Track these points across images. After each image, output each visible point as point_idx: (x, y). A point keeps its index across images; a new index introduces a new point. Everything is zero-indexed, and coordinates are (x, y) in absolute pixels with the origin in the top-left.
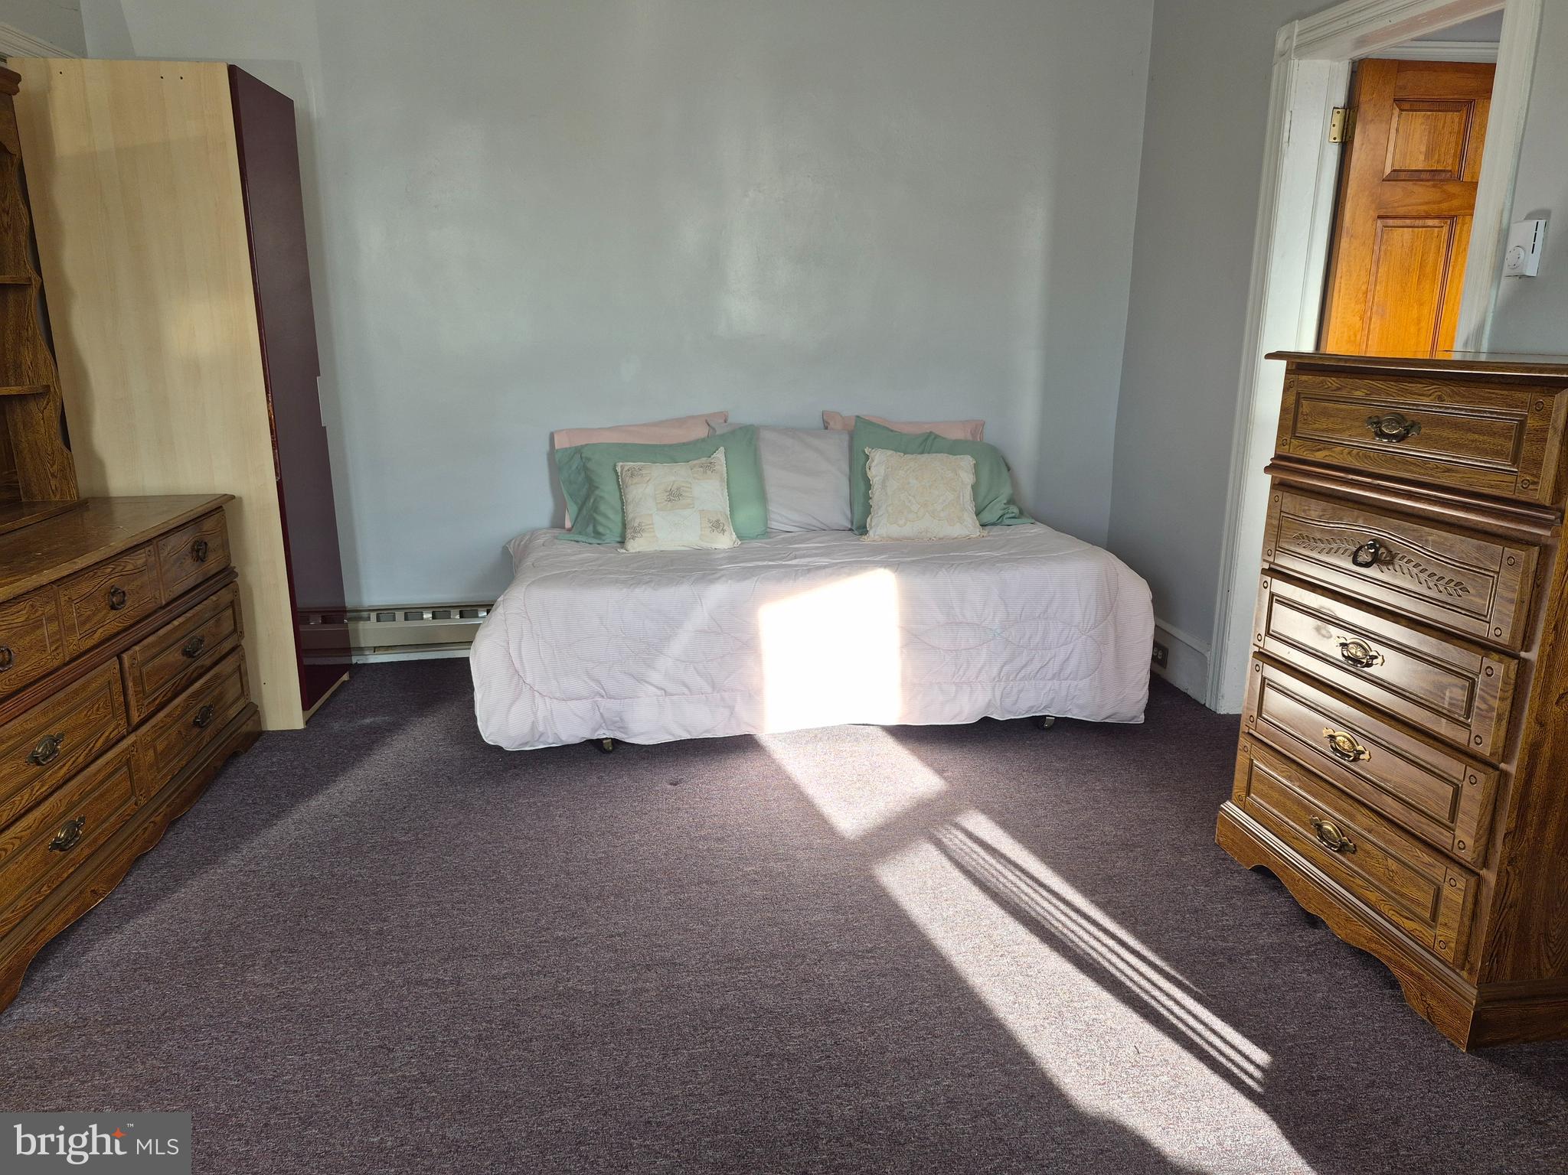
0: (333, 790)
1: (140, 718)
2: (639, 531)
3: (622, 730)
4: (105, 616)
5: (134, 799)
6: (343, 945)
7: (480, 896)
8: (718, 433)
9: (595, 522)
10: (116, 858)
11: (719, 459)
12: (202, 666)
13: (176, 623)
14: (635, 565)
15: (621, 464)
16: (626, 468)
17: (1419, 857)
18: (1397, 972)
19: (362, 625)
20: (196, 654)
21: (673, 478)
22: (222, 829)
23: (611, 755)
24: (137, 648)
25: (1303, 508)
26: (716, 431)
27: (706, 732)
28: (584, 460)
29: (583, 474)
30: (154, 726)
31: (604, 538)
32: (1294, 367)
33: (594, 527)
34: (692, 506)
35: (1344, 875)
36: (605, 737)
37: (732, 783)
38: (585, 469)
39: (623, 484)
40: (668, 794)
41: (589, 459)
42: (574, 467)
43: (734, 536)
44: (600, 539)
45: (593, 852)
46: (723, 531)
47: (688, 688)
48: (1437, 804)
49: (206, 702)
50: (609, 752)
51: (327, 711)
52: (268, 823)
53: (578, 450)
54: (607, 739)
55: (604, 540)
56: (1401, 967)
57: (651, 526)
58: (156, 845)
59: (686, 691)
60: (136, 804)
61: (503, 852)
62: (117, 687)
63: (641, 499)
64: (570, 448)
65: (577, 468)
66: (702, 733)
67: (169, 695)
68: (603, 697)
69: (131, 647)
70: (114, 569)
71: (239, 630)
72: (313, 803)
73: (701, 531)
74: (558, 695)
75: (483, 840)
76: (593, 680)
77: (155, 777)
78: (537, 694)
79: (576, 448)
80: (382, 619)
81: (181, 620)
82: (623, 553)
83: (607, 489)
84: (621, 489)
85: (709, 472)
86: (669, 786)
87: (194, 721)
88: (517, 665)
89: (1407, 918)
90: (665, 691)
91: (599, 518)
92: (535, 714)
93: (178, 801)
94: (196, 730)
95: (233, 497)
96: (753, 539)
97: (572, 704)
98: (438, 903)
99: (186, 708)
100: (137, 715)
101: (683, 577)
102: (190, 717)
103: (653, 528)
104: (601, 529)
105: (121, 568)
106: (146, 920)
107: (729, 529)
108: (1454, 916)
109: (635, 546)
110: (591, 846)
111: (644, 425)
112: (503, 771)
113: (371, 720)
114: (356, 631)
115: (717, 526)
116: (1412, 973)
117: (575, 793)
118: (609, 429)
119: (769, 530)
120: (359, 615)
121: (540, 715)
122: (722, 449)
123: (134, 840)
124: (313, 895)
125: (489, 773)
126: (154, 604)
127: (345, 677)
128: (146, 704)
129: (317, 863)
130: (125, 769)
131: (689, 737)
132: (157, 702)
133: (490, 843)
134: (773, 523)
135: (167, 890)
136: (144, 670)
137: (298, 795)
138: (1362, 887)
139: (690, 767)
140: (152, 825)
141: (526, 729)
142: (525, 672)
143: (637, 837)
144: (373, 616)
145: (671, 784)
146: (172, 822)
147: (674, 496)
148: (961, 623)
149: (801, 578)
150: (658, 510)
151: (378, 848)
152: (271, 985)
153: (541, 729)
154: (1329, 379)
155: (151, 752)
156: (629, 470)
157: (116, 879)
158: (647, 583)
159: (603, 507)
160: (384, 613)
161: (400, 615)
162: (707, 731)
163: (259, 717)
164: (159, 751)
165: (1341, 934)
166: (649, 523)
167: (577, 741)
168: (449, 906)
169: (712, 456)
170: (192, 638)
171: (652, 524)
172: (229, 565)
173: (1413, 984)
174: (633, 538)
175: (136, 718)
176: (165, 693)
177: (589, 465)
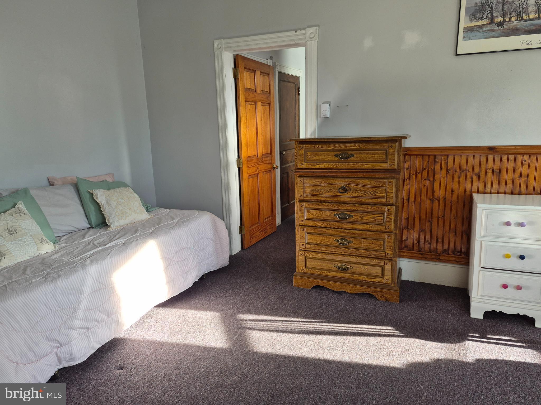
17: (375, 262)
18: (373, 293)
25: (313, 182)
32: (298, 143)
34: (25, 234)
35: (349, 276)
46: (47, 243)
48: (379, 247)
56: (375, 291)
57: (8, 251)
73: (37, 246)
89: (374, 279)
107: (49, 241)
108: (389, 272)
115: (42, 241)
116: (378, 292)
119: (56, 238)
134: (55, 234)
138: (356, 277)
147: (12, 231)
148: (182, 249)
150: (7, 241)
154: (317, 145)
165: (352, 292)
166: (6, 249)
171: (8, 249)
173: (379, 294)
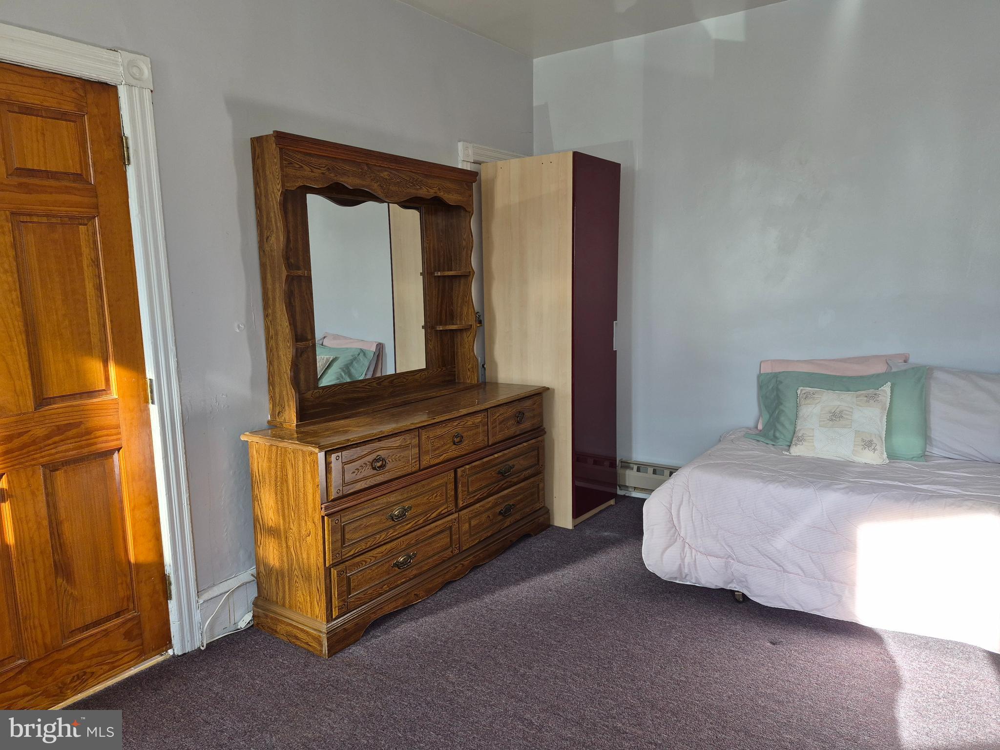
0: (560, 573)
1: (463, 505)
2: (801, 440)
3: (747, 589)
4: (449, 447)
5: (451, 549)
6: (501, 675)
7: (590, 676)
8: (894, 370)
9: (776, 429)
10: (435, 579)
11: (884, 391)
12: (511, 482)
13: (496, 456)
14: (784, 466)
15: (802, 388)
16: (803, 392)
19: (628, 472)
20: (506, 474)
21: (838, 403)
22: (495, 579)
23: (741, 606)
24: (467, 467)
26: (891, 369)
27: (816, 609)
28: (778, 383)
29: (775, 393)
30: (472, 511)
31: (778, 441)
33: (774, 432)
34: (849, 426)
36: (736, 590)
37: (820, 659)
38: (778, 389)
39: (799, 402)
40: (762, 650)
41: (781, 382)
42: (770, 387)
43: (885, 455)
44: (775, 442)
45: (679, 674)
46: (875, 450)
47: (803, 571)
49: (511, 502)
50: (739, 602)
51: (590, 521)
52: (516, 582)
53: (776, 375)
54: (738, 591)
55: (777, 443)
57: (812, 438)
58: (462, 577)
59: (800, 572)
60: (452, 552)
61: (623, 650)
62: (451, 486)
63: (808, 416)
64: (771, 373)
65: (773, 387)
66: (813, 610)
67: (485, 495)
68: (734, 559)
69: (464, 465)
70: (459, 423)
71: (540, 464)
72: (546, 578)
73: (854, 447)
74: (701, 550)
75: (617, 636)
76: (729, 546)
77: (468, 539)
78: (687, 546)
79: (775, 373)
80: (641, 470)
81: (500, 454)
82: (786, 455)
83: (788, 406)
84: (797, 406)
85: (872, 402)
86: (769, 644)
87: (500, 512)
88: (675, 520)
90: (783, 568)
91: (779, 427)
92: (683, 559)
93: (481, 555)
94: (500, 518)
95: (548, 389)
96: (907, 460)
97: (711, 559)
98: (565, 670)
99: (496, 505)
100: (461, 503)
101: (812, 483)
102: (498, 510)
103: (812, 439)
104: (778, 434)
105: (463, 423)
106: (429, 619)
107: (881, 447)
109: (796, 451)
110: (681, 669)
111: (833, 360)
112: (660, 593)
113: (608, 534)
114: (625, 474)
115: (868, 444)
117: (695, 625)
118: (805, 361)
119: (927, 453)
120: (626, 465)
121: (687, 560)
122: (889, 384)
123: (447, 572)
124: (508, 636)
125: (651, 591)
126: (483, 444)
127: (612, 502)
128: (468, 498)
129: (523, 616)
130: (448, 532)
131: (802, 610)
132: (476, 498)
133: (619, 641)
134: (934, 448)
135: (450, 605)
136: (470, 479)
137: (543, 570)
139: (794, 634)
140: (461, 565)
141: (675, 568)
142: (680, 528)
143: (717, 675)
144: (635, 467)
145: (771, 643)
146: (475, 567)
147: (836, 417)
149: (919, 503)
150: (820, 426)
151: (559, 619)
152: (453, 683)
153: (686, 571)
155: (467, 525)
156: (805, 394)
157: (431, 592)
158: (781, 482)
159: (782, 419)
160: (641, 467)
161: (650, 470)
162: (818, 610)
163: (549, 516)
164: (472, 525)
166: (811, 435)
167: (713, 587)
168: (569, 674)
169: (880, 389)
170: (506, 465)
171: (813, 436)
172: (541, 426)
174: (796, 445)
175: (461, 504)
176: (482, 493)
177: (780, 387)
